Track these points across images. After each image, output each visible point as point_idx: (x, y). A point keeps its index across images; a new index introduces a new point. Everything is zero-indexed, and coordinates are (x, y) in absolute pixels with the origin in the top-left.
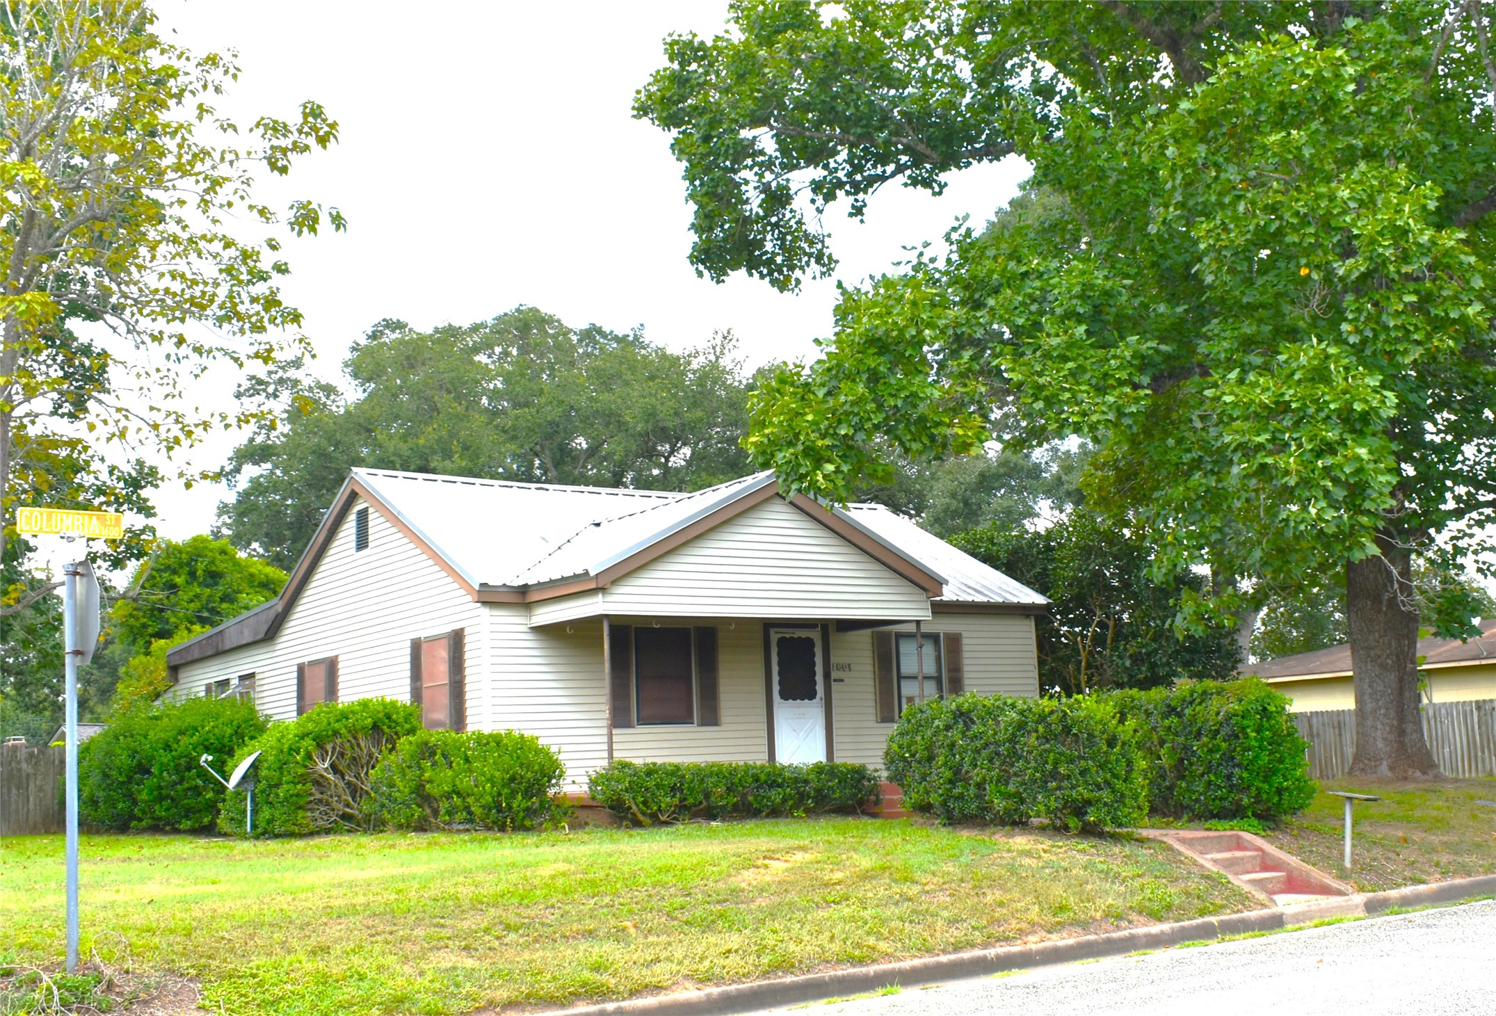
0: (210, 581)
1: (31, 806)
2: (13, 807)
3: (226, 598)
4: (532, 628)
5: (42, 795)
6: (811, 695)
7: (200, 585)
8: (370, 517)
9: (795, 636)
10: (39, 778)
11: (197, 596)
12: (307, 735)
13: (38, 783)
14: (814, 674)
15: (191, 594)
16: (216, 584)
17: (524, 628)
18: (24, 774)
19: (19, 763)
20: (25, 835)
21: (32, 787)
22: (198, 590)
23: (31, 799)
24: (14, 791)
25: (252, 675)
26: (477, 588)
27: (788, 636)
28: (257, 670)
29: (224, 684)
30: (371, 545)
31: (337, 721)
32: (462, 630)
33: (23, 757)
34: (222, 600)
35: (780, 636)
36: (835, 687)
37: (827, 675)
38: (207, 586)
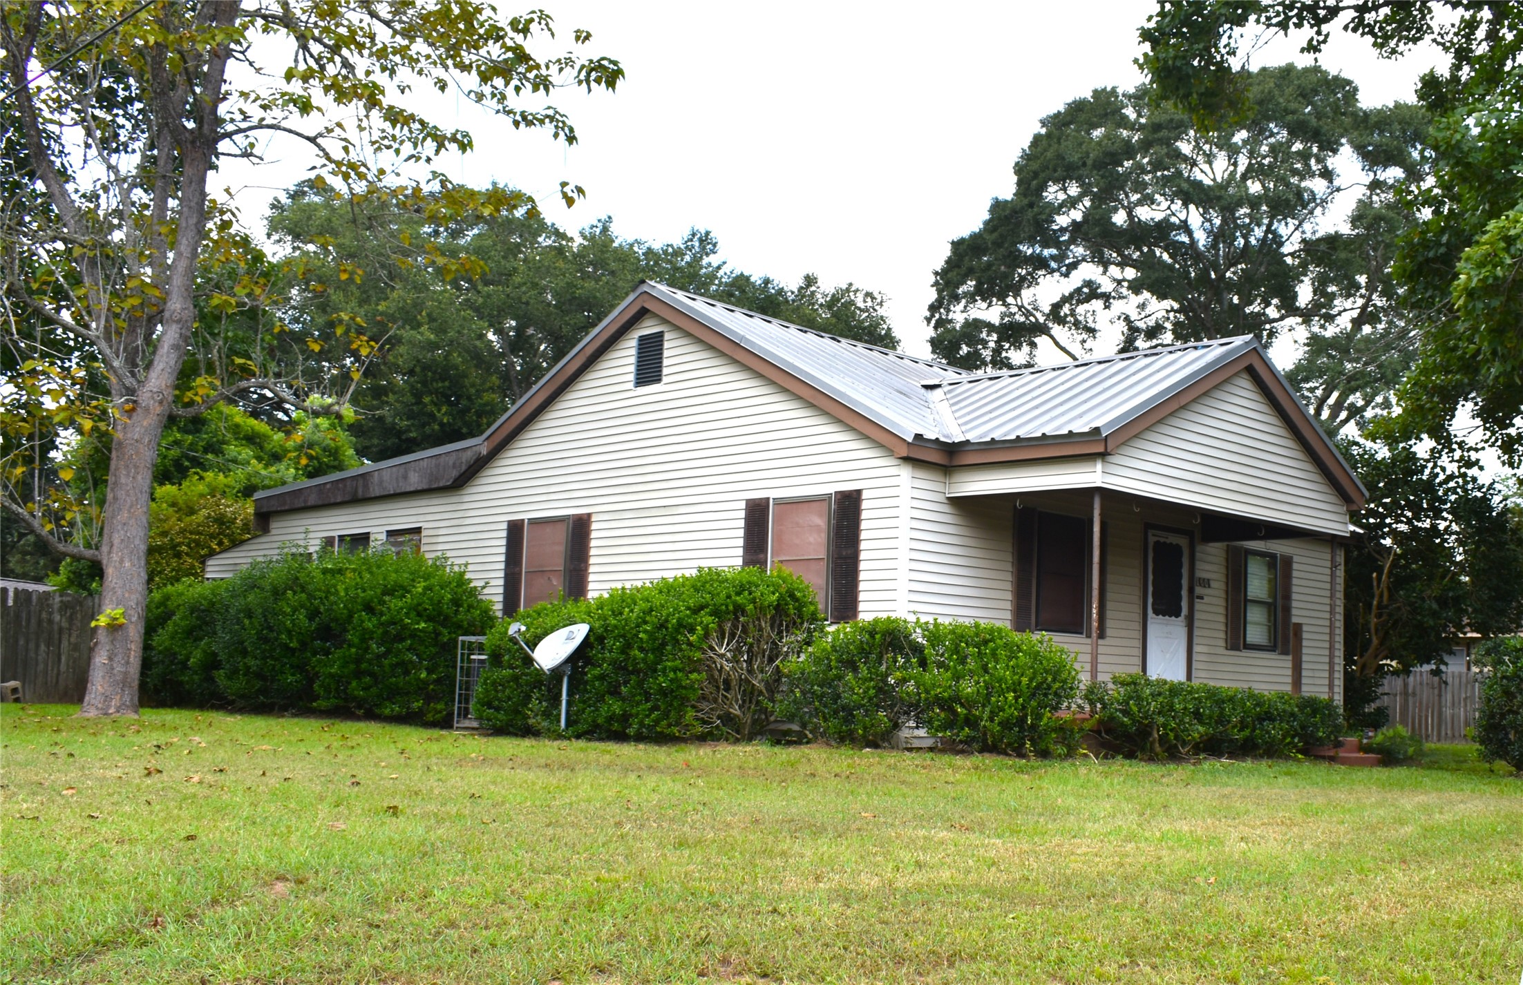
0: (191, 426)
1: (63, 667)
2: (41, 667)
3: (211, 448)
4: (949, 498)
5: (76, 655)
6: (1178, 615)
7: (179, 430)
8: (666, 345)
9: (1168, 541)
10: (74, 634)
11: (177, 443)
12: (702, 608)
13: (72, 640)
14: (1180, 588)
15: (171, 439)
16: (198, 431)
17: (941, 498)
18: (56, 627)
19: (51, 614)
20: (53, 702)
21: (65, 644)
22: (178, 435)
23: (63, 659)
24: (43, 647)
25: (418, 530)
26: (910, 440)
27: (1162, 540)
28: (424, 525)
29: (362, 540)
30: (665, 380)
31: (738, 594)
32: (859, 492)
33: (56, 607)
34: (207, 450)
35: (1156, 539)
36: (1198, 605)
37: (1191, 590)
38: (188, 432)
